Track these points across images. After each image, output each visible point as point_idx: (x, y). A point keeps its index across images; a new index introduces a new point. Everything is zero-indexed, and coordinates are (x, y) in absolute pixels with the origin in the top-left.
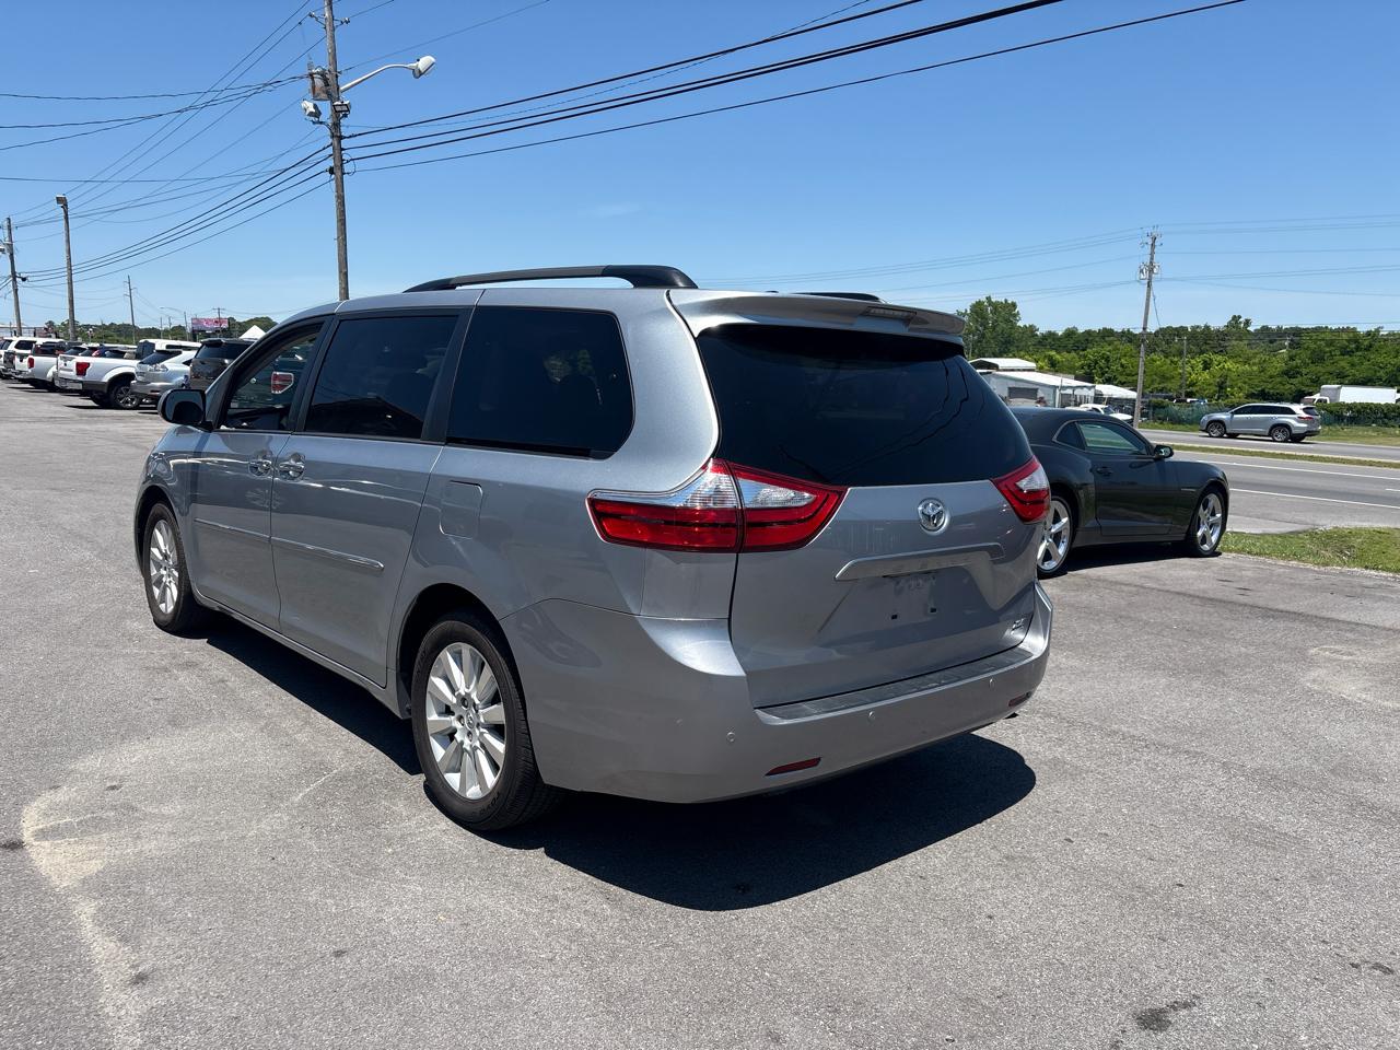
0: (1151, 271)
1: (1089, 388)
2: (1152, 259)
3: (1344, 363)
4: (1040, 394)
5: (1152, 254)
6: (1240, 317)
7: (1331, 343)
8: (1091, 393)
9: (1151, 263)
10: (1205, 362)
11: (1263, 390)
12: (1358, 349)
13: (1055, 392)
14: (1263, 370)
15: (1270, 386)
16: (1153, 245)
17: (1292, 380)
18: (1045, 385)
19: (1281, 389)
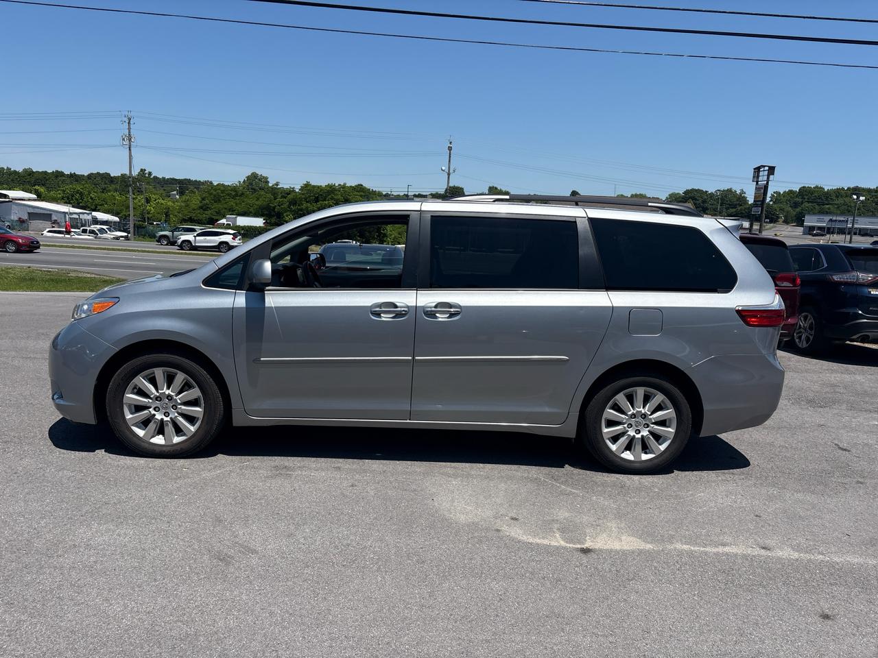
0: (130, 140)
1: (88, 214)
2: (129, 132)
3: (232, 203)
4: (54, 218)
5: (129, 129)
6: (145, 170)
7: (223, 192)
8: (89, 217)
9: (129, 134)
10: (147, 199)
11: (191, 217)
12: (236, 195)
13: (65, 216)
14: (187, 206)
15: (194, 215)
16: (129, 123)
17: (206, 212)
18: (57, 212)
19: (200, 217)
